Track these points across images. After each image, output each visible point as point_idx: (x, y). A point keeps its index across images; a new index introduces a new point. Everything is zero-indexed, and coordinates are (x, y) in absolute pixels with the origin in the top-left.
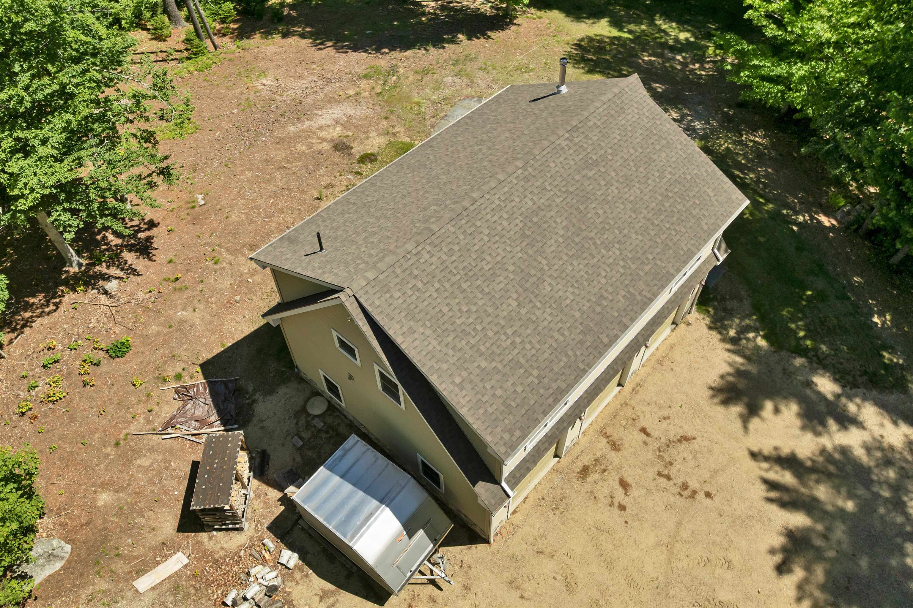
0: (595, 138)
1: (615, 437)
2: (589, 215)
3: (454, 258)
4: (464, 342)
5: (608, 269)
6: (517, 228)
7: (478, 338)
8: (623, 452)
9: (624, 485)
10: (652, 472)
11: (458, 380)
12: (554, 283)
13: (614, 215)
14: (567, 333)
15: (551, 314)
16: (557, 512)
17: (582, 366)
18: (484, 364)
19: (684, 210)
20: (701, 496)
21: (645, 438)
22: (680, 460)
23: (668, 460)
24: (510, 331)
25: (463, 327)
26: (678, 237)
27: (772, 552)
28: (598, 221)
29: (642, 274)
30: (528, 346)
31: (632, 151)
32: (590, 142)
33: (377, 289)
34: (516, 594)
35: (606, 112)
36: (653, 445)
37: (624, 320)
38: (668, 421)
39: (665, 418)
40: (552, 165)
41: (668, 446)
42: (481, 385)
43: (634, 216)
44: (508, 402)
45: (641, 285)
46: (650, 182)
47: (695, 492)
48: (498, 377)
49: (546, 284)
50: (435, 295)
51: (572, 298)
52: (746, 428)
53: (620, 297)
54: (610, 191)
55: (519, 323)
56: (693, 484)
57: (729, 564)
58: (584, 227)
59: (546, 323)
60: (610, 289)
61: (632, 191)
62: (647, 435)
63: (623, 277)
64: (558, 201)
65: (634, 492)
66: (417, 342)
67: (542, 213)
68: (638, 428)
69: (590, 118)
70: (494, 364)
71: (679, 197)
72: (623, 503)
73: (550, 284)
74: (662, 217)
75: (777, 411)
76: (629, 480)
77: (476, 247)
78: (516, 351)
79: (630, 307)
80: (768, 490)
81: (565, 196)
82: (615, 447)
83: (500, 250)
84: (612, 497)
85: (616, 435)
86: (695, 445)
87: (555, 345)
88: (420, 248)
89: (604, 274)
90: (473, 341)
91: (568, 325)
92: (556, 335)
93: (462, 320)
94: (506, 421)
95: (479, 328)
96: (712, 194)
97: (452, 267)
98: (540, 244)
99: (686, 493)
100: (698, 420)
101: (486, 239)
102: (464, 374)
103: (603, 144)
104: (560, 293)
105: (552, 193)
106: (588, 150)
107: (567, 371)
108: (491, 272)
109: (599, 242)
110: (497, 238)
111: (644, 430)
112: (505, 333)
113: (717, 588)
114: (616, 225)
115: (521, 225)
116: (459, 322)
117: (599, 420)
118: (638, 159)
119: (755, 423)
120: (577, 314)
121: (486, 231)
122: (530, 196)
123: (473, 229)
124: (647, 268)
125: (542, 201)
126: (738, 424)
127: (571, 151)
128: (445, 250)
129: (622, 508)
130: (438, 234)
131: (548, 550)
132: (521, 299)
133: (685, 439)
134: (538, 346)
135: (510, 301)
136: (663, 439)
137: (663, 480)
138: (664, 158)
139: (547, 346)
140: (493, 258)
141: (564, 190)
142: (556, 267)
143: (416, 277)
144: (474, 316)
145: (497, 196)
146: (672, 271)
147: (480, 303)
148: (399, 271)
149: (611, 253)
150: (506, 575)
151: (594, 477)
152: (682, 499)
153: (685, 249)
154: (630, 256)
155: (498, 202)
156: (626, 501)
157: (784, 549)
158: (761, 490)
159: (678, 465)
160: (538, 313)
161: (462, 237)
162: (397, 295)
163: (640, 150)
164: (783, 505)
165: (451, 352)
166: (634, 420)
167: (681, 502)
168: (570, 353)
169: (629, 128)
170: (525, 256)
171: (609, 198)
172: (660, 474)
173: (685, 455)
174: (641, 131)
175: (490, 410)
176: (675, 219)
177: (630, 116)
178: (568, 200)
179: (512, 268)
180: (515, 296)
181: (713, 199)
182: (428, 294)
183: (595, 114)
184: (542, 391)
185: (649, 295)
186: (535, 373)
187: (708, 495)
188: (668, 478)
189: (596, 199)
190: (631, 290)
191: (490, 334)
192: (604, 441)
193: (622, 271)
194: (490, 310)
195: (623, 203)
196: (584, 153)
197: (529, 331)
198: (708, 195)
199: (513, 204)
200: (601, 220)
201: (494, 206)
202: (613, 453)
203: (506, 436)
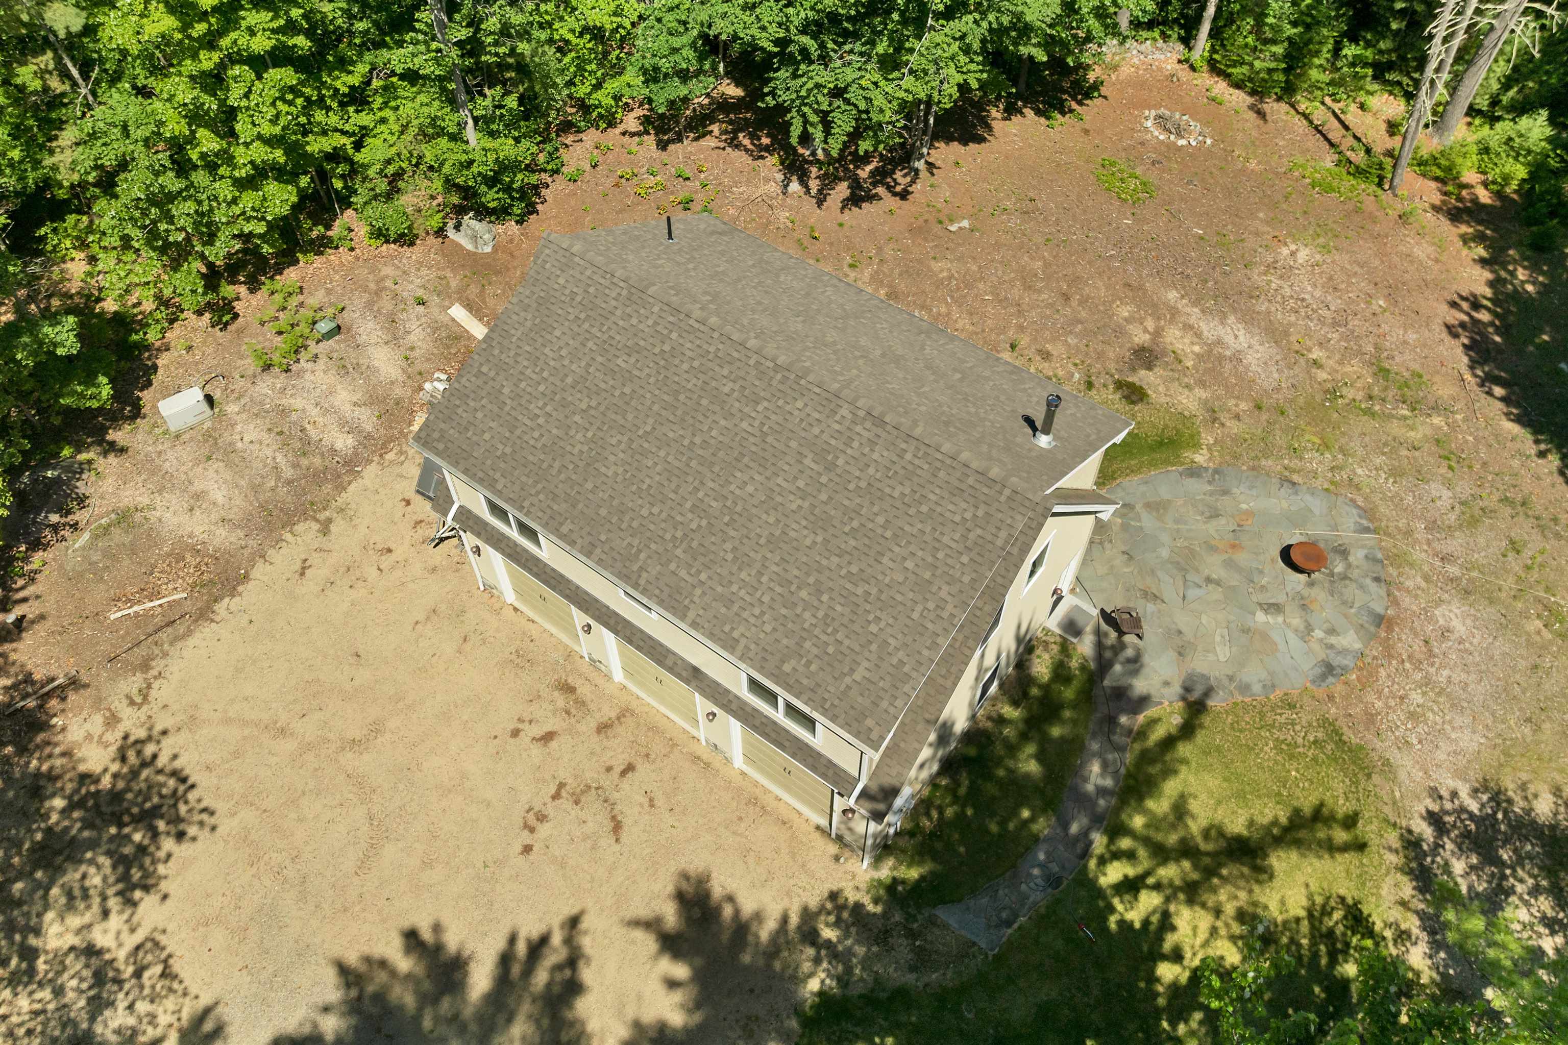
0: (875, 456)
1: (619, 729)
2: (738, 474)
3: (621, 323)
4: (526, 363)
5: (664, 515)
6: (684, 383)
7: (534, 376)
8: (595, 738)
9: (548, 737)
10: (564, 775)
11: (484, 369)
12: (623, 446)
13: (754, 511)
14: (562, 477)
15: (581, 452)
16: (513, 657)
17: (526, 504)
18: (506, 391)
19: (806, 626)
20: (526, 838)
21: (618, 769)
22: (582, 815)
23: (583, 799)
24: (549, 409)
25: (542, 357)
26: (752, 620)
27: (437, 928)
28: (732, 487)
29: (673, 566)
30: (536, 434)
31: (880, 520)
32: (866, 450)
33: (563, 260)
34: (421, 617)
35: (938, 465)
36: (607, 781)
37: (598, 551)
38: (646, 805)
39: (651, 800)
40: (800, 404)
41: (606, 801)
42: (483, 393)
43: (762, 541)
44: (472, 428)
45: (655, 569)
46: (835, 560)
47: (532, 830)
48: (496, 409)
49: (619, 437)
50: (571, 317)
51: (610, 474)
52: (636, 923)
53: (629, 540)
54: (792, 497)
55: (561, 417)
56: (544, 830)
57: (427, 864)
58: (716, 469)
59: (569, 448)
60: (635, 524)
61: (805, 532)
62: (624, 773)
63: (658, 539)
64: (744, 425)
65: (536, 750)
66: (515, 317)
67: (717, 408)
68: (632, 760)
69: (911, 441)
70: (508, 401)
71: (826, 615)
72: (522, 734)
73: (620, 442)
74: (778, 589)
75: (672, 984)
76: (554, 744)
77: (642, 343)
78: (528, 422)
79: (617, 557)
80: (529, 941)
81: (758, 434)
82: (603, 728)
83: (647, 371)
84: (531, 722)
85: (624, 732)
86: (607, 841)
87: (545, 465)
88: (622, 284)
89: (655, 510)
90: (528, 372)
91: (574, 477)
92: (557, 465)
93: (551, 354)
94: (452, 431)
95: (545, 374)
96: (857, 676)
97: (608, 324)
98: (671, 418)
99: (531, 817)
100: (648, 850)
101: (657, 350)
102: (492, 374)
103: (871, 471)
104: (612, 458)
105: (753, 414)
106: (849, 451)
107: (517, 488)
108: (616, 369)
109: (701, 495)
110: (662, 363)
111: (630, 768)
112: (546, 404)
113: (400, 845)
114: (736, 517)
115: (689, 386)
116: (547, 351)
117: (646, 709)
118: (871, 534)
119: (647, 943)
120: (589, 485)
121: (667, 348)
122: (737, 387)
123: (665, 332)
124: (683, 573)
125: (737, 404)
126: (644, 912)
127: (837, 427)
128: (628, 310)
129: (515, 733)
130: (644, 296)
131: (468, 647)
132: (592, 412)
133: (617, 827)
134: (539, 445)
135: (586, 400)
136: (616, 795)
137: (553, 790)
138: (892, 579)
139: (542, 457)
140: (634, 365)
141: (765, 429)
142: (646, 445)
143: (586, 291)
144: (558, 365)
145: (721, 346)
146: (691, 615)
147: (574, 367)
148: (588, 273)
149: (690, 516)
150: (443, 607)
151: (561, 701)
152: (523, 814)
153: (736, 634)
154: (695, 544)
155: (712, 349)
156: (525, 738)
157: (439, 948)
158: (530, 929)
159: (575, 811)
160: (579, 436)
161: (650, 322)
162: (561, 281)
163: (888, 534)
164: (506, 959)
165: (512, 353)
166: (647, 755)
167: (518, 813)
168: (540, 486)
169: (924, 509)
170: (648, 403)
171: (779, 499)
172: (561, 785)
173: (590, 824)
174: (928, 529)
175: (460, 411)
176: (784, 611)
177: (951, 507)
178: (752, 439)
179: (627, 390)
180: (593, 403)
181: (848, 680)
182: (570, 310)
183: (923, 447)
184: (489, 462)
185: (642, 582)
186: (508, 450)
187: (527, 849)
188: (556, 796)
189: (767, 478)
190: (642, 556)
191: (542, 388)
192: (613, 715)
193: (668, 536)
194: (569, 380)
195: (778, 521)
196: (842, 447)
197: (555, 431)
198: (852, 671)
199: (717, 368)
200: (738, 492)
201: (705, 346)
202: (593, 725)
203: (436, 435)
